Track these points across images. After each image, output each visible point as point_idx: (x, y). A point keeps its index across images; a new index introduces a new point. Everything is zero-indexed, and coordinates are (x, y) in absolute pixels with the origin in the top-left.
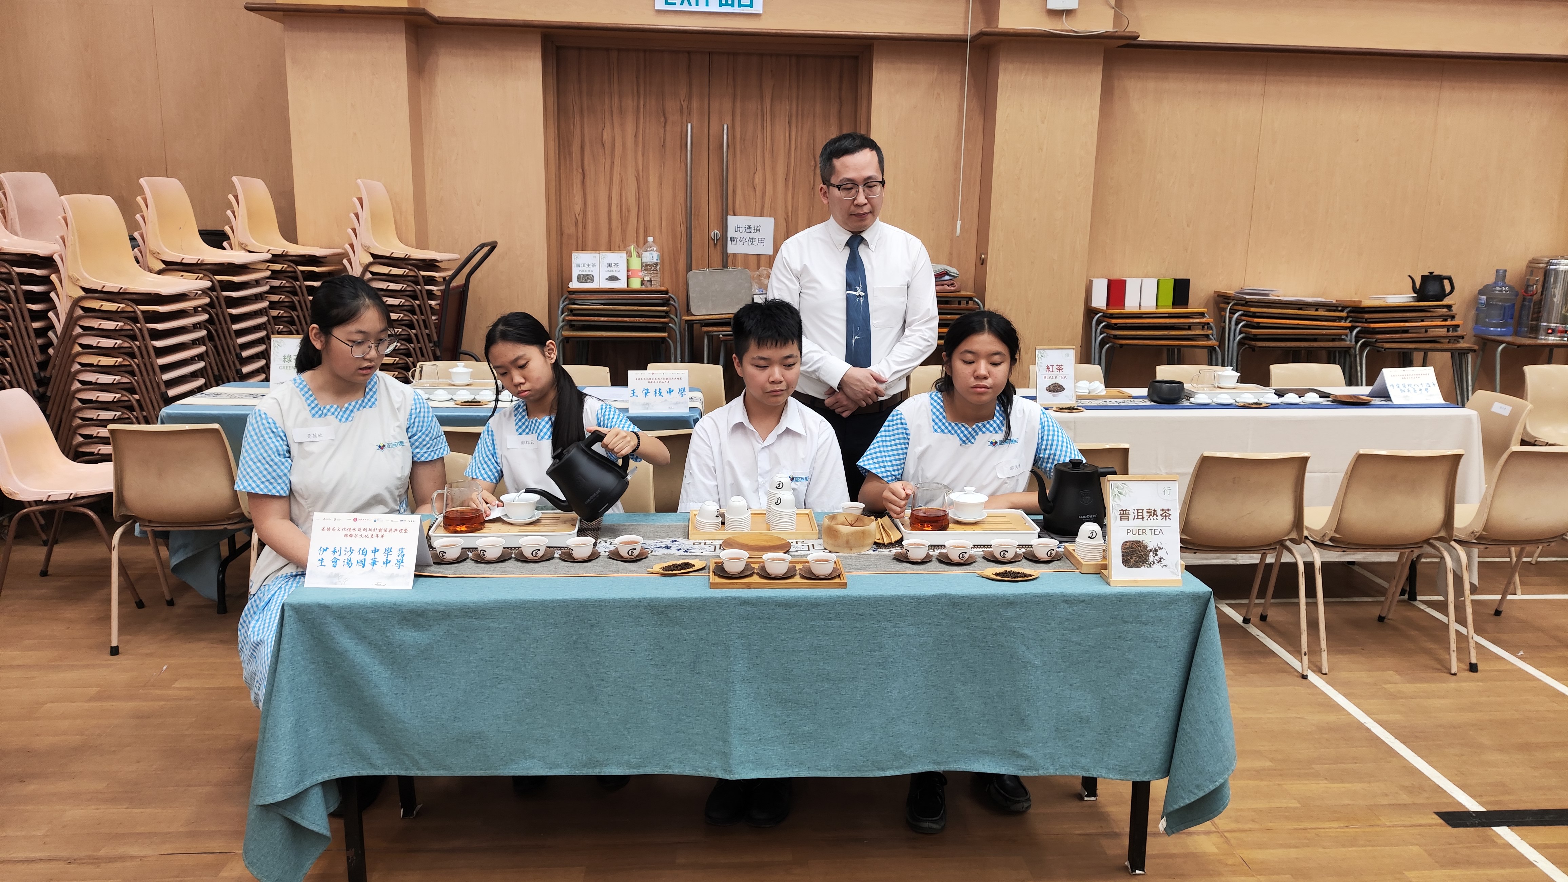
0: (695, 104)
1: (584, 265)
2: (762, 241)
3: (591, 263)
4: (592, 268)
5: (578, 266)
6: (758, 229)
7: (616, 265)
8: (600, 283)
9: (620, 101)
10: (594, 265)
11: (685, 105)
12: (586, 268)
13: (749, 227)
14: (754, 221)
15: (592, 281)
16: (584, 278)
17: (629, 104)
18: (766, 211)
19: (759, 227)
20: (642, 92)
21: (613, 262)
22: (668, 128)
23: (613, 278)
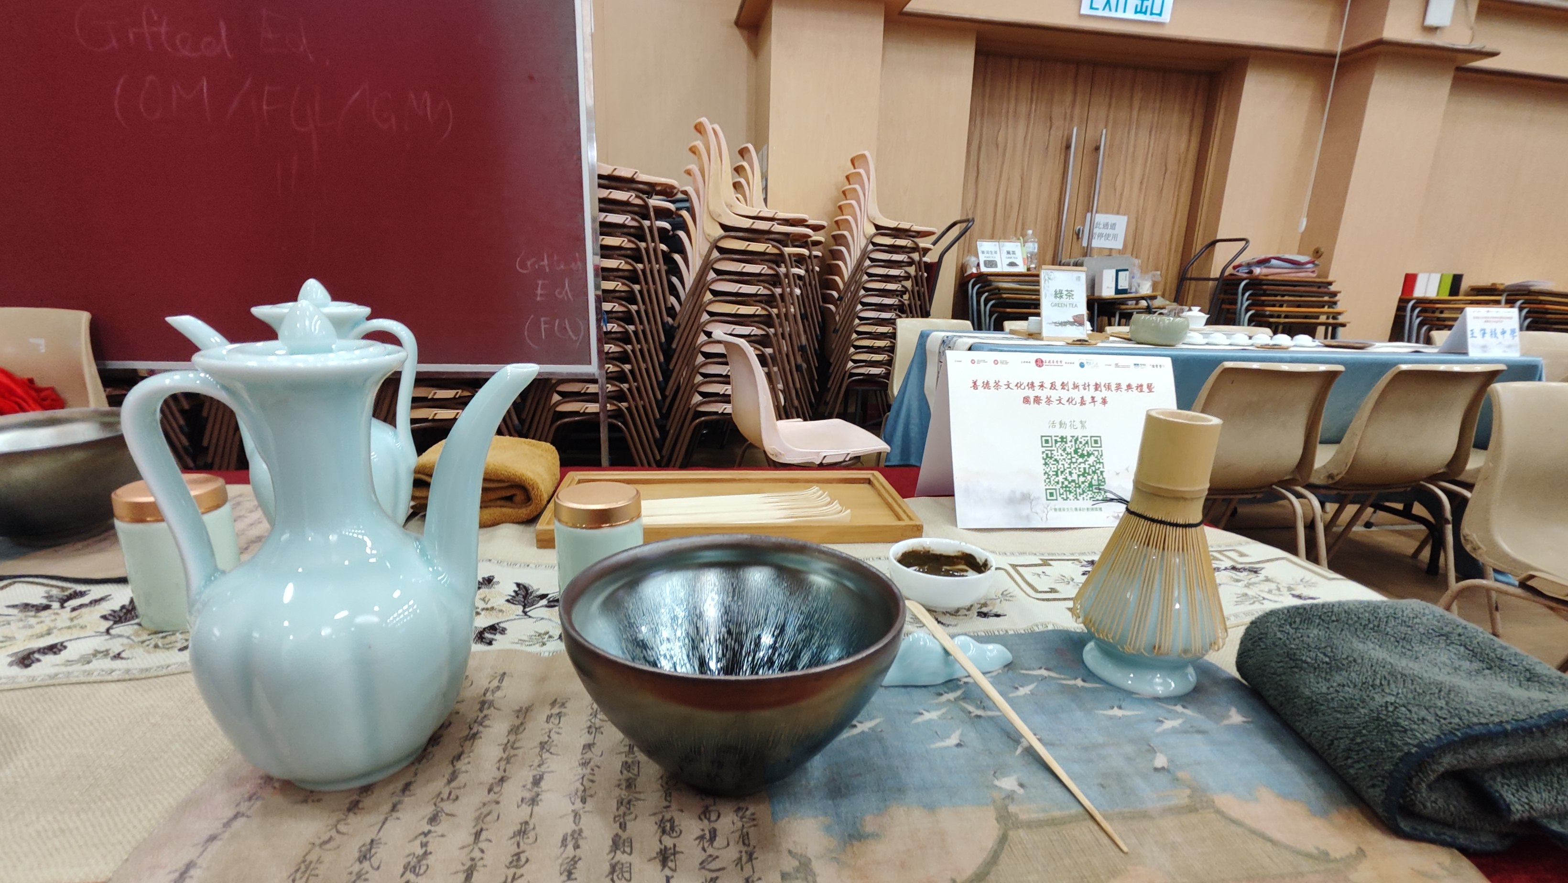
0: (1077, 111)
1: (988, 252)
2: (1115, 237)
3: (993, 250)
4: (994, 255)
5: (983, 252)
6: (1113, 226)
7: (1014, 253)
8: (1002, 267)
9: (1016, 106)
10: (996, 252)
11: (1068, 112)
12: (990, 255)
13: (1107, 224)
14: (1111, 218)
15: (996, 266)
16: (990, 263)
17: (1023, 109)
18: (1122, 210)
19: (1115, 224)
20: (1035, 98)
21: (1011, 250)
22: (1053, 132)
23: (1012, 264)
